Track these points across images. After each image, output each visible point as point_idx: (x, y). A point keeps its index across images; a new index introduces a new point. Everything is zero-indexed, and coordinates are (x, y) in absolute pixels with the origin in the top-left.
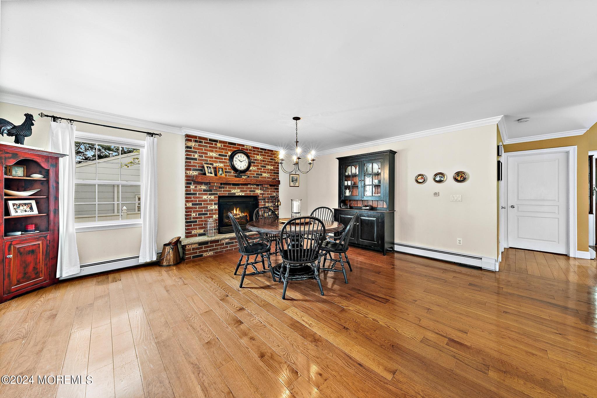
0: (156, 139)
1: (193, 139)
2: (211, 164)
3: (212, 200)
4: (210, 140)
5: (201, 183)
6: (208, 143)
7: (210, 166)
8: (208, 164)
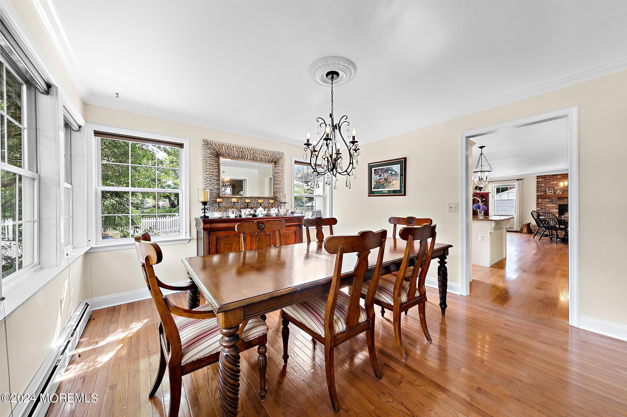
0: (521, 181)
1: (540, 178)
2: (552, 188)
3: (554, 207)
4: (552, 175)
5: (546, 198)
6: (551, 177)
7: (551, 189)
8: (550, 188)
